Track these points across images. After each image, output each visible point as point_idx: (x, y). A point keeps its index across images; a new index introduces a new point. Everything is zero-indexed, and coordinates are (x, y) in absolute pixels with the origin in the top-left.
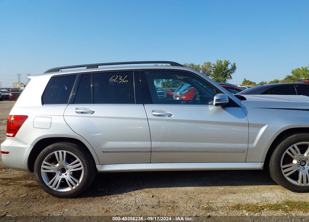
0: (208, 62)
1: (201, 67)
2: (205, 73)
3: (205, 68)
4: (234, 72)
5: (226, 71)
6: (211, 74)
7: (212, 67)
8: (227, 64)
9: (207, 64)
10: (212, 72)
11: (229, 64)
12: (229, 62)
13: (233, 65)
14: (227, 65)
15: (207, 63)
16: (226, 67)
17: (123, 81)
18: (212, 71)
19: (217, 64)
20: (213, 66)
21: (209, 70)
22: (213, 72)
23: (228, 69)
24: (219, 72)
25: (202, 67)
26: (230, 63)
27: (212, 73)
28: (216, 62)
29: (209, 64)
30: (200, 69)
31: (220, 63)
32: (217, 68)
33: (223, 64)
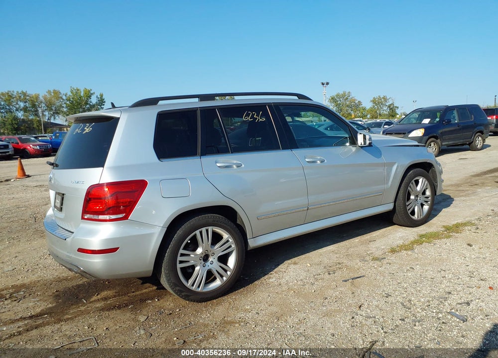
0: (54, 90)
1: (41, 98)
2: (52, 109)
3: (50, 100)
4: (103, 108)
5: (88, 106)
6: (63, 112)
7: (63, 99)
8: (89, 95)
9: (53, 94)
10: (63, 107)
11: (92, 94)
12: (92, 92)
13: (99, 97)
14: (90, 97)
15: (52, 91)
16: (87, 99)
17: (259, 119)
18: (64, 105)
19: (71, 95)
20: (64, 97)
21: (58, 104)
22: (66, 107)
23: (91, 104)
24: (77, 109)
25: (45, 98)
26: (94, 93)
27: (65, 110)
28: (70, 90)
29: (57, 93)
30: (41, 102)
31: (76, 93)
32: (72, 101)
33: (82, 95)
